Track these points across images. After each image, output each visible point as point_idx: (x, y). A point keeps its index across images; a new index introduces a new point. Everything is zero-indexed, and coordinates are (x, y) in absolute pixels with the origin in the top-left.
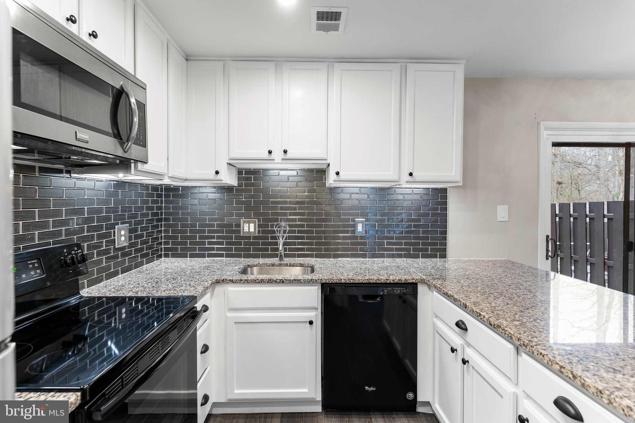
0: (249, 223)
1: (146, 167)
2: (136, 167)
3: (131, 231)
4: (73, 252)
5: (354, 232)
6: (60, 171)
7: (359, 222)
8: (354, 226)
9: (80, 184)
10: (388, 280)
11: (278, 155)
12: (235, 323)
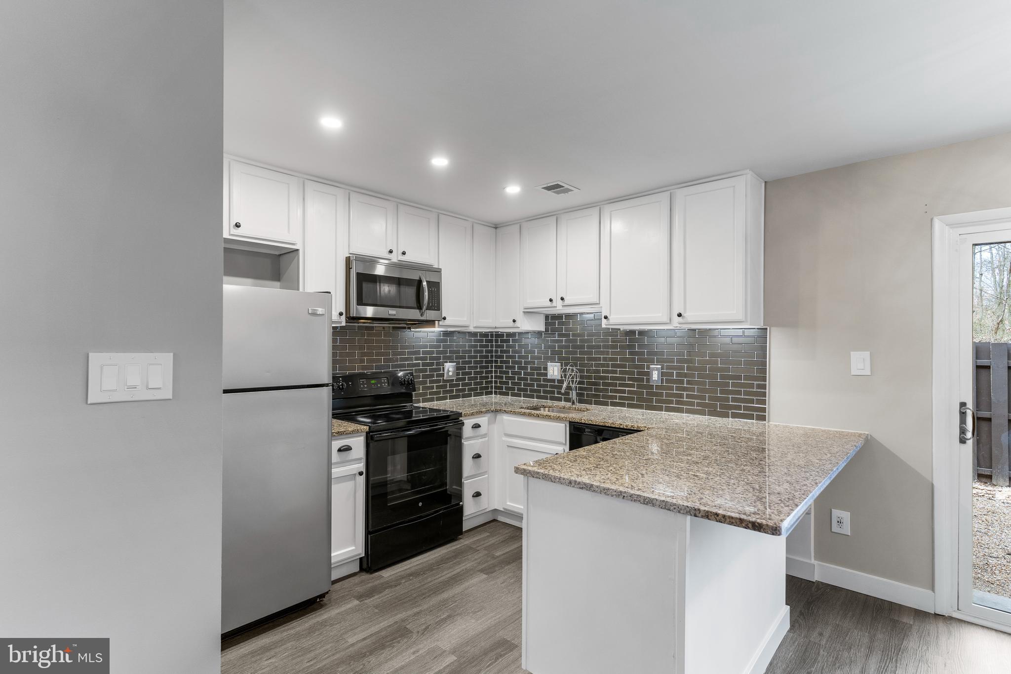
0: (554, 366)
1: (447, 322)
2: (439, 323)
3: (458, 368)
4: (407, 377)
5: (648, 380)
6: (405, 328)
7: (653, 369)
8: (648, 374)
9: (416, 335)
10: (621, 425)
11: (558, 304)
12: (508, 446)
